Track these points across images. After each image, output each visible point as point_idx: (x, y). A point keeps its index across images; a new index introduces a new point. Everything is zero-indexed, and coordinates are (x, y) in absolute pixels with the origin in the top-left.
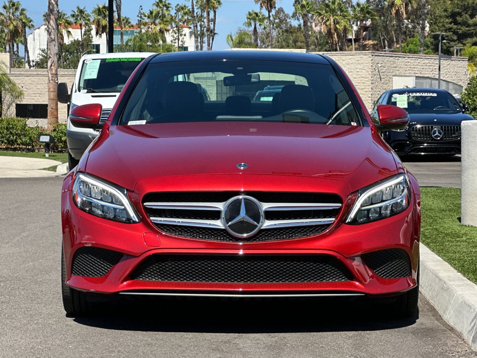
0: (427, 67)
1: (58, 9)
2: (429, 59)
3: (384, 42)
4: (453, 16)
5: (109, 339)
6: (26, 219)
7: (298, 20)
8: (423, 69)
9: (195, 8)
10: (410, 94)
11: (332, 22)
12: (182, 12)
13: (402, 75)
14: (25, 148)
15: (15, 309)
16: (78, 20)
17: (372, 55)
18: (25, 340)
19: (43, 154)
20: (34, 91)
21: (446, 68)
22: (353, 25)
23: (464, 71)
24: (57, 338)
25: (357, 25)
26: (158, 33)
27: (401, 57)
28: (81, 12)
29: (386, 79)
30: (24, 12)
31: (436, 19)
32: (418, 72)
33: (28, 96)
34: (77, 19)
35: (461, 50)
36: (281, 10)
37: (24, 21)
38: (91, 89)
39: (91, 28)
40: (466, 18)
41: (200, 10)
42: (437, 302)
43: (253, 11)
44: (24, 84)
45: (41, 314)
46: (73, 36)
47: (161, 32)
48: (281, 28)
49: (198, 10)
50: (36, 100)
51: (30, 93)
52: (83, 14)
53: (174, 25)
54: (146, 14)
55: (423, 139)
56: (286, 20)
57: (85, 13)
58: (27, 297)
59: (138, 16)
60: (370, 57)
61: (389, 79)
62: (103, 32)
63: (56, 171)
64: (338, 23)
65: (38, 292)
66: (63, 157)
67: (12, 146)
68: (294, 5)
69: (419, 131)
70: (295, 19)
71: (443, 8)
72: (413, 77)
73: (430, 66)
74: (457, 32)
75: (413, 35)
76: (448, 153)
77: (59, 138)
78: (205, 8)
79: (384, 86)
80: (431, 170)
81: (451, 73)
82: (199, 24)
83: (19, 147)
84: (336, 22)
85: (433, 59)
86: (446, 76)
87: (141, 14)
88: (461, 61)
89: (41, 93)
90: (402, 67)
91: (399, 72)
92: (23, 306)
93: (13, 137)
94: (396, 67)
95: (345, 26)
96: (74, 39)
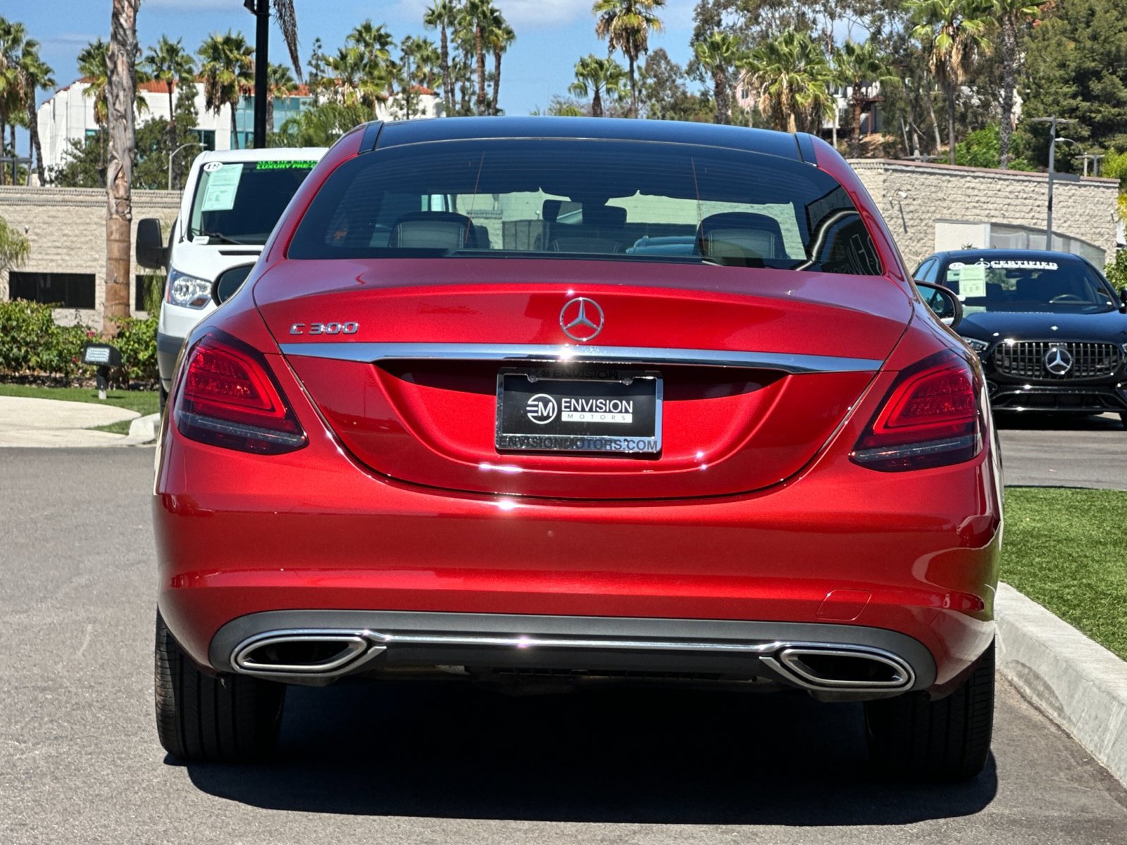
0: (1018, 202)
1: (135, 42)
2: (1024, 181)
3: (910, 139)
4: (1082, 78)
5: (330, 829)
6: (77, 544)
7: (702, 79)
8: (1009, 205)
9: (450, 46)
10: (993, 263)
11: (785, 87)
12: (418, 56)
13: (957, 220)
14: (47, 377)
15: (90, 754)
16: (164, 71)
17: (886, 170)
18: (128, 825)
19: (92, 393)
20: (54, 241)
21: (1065, 204)
22: (835, 96)
23: (1108, 214)
24: (205, 824)
25: (845, 95)
26: (360, 106)
27: (956, 176)
28: (172, 51)
29: (919, 228)
30: (34, 50)
31: (1040, 87)
32: (997, 213)
33: (40, 253)
34: (160, 69)
35: (1100, 161)
36: (661, 55)
37: (32, 70)
38: (218, 234)
39: (194, 91)
40: (1113, 84)
41: (461, 52)
42: (1117, 758)
43: (590, 56)
44: (30, 222)
45: (154, 766)
46: (151, 110)
47: (367, 102)
48: (660, 100)
49: (457, 52)
50: (60, 262)
51: (45, 245)
52: (177, 55)
53: (396, 87)
54: (331, 60)
55: (1023, 373)
56: (674, 81)
57: (180, 54)
58: (115, 726)
59: (310, 63)
60: (881, 174)
61: (925, 228)
62: (223, 102)
63: (127, 434)
64: (800, 89)
65: (139, 715)
66: (142, 401)
67: (14, 372)
68: (692, 45)
69: (1013, 354)
70: (695, 79)
71: (1056, 59)
72: (983, 225)
73: (1025, 199)
74: (1091, 118)
75: (982, 122)
76: (1084, 409)
77: (132, 353)
78: (474, 46)
79: (913, 245)
80: (1047, 449)
81: (1077, 217)
82: (458, 86)
83: (32, 376)
84: (794, 88)
85: (1034, 182)
86: (1066, 225)
87: (318, 59)
88: (1102, 189)
89: (73, 246)
90: (958, 199)
91: (950, 211)
92: (107, 747)
93: (20, 350)
94: (945, 200)
95: (816, 98)
96: (151, 116)
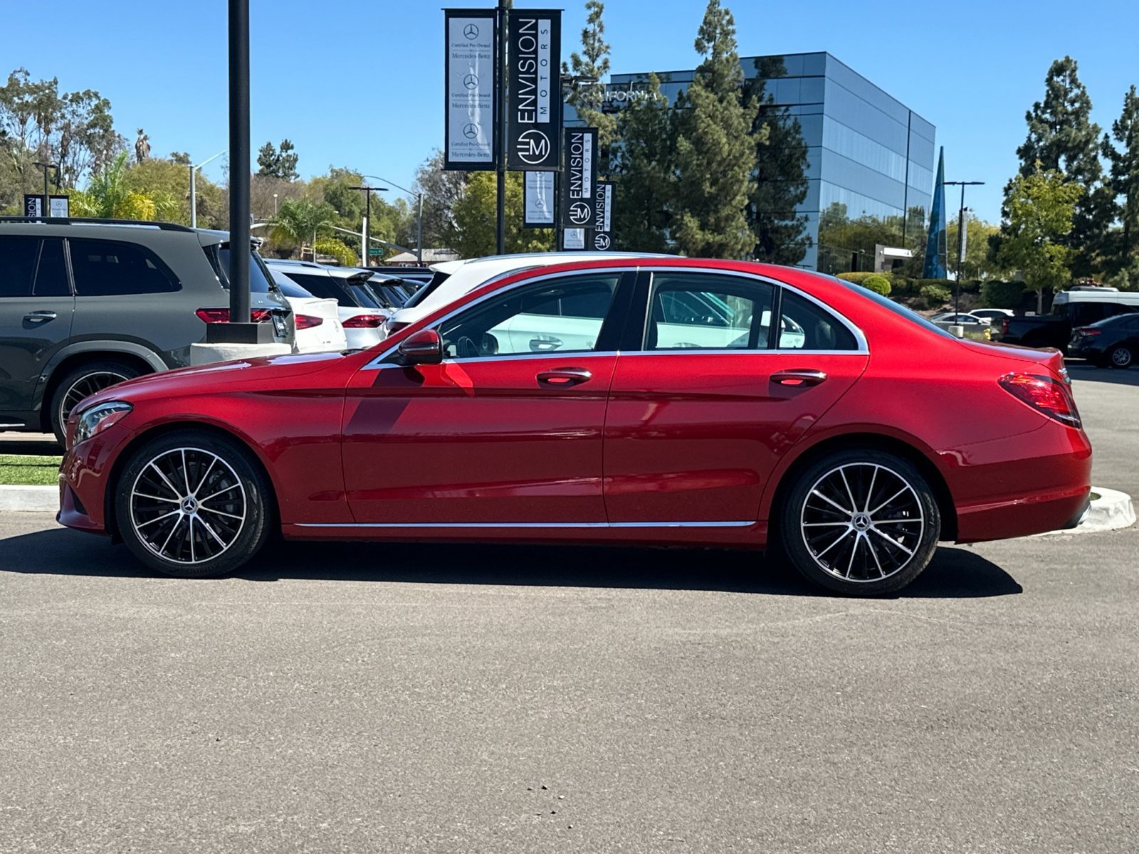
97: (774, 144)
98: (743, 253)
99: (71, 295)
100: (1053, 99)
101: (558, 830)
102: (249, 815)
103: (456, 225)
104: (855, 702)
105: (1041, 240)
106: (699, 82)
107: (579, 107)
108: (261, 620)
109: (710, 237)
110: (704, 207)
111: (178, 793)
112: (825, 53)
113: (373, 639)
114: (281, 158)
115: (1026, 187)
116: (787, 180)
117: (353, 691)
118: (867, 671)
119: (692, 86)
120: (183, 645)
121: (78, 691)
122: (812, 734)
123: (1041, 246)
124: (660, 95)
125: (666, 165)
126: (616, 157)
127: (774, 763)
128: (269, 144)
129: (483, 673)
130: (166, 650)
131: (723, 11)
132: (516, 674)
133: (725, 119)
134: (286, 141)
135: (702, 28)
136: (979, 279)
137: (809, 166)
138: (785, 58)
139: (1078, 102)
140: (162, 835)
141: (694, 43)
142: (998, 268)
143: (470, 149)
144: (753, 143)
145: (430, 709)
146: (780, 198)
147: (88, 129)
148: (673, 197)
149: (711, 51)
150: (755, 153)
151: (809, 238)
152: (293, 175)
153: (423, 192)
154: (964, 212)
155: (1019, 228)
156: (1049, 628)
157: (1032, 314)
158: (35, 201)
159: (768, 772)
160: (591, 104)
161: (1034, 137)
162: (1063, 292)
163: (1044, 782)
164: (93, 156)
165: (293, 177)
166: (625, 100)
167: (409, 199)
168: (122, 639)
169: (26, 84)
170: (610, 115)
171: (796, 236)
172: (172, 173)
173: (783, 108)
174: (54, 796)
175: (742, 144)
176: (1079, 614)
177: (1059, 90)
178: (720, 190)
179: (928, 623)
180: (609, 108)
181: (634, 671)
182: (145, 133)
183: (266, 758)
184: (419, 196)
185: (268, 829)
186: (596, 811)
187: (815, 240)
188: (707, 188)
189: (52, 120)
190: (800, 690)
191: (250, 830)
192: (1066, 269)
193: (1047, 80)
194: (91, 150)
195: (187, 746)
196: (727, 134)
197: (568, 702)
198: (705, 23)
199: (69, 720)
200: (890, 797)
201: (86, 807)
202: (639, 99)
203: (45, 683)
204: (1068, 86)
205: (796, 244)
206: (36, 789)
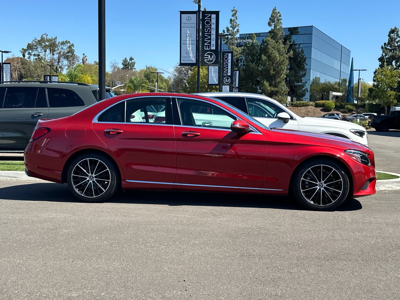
97: (295, 57)
98: (284, 94)
99: (48, 107)
100: (391, 42)
101: (186, 297)
102: (77, 290)
103: (187, 85)
104: (302, 250)
105: (387, 90)
106: (269, 36)
107: (229, 45)
108: (98, 219)
109: (273, 89)
110: (271, 79)
111: (54, 281)
112: (313, 26)
113: (135, 226)
114: (129, 63)
115: (381, 71)
116: (299, 69)
117: (125, 244)
118: (308, 239)
119: (267, 38)
120: (69, 227)
121: (29, 243)
122: (285, 262)
123: (387, 92)
124: (256, 41)
125: (258, 64)
126: (241, 62)
127: (269, 272)
128: (126, 58)
129: (171, 238)
130: (63, 229)
131: (278, 12)
132: (183, 239)
133: (278, 49)
134: (131, 57)
135: (270, 18)
136: (366, 103)
137: (307, 65)
138: (299, 28)
139: (399, 42)
140: (44, 297)
141: (268, 23)
142: (371, 99)
143: (188, 59)
144: (288, 57)
145: (150, 251)
146: (297, 75)
147: (66, 54)
148: (260, 75)
149: (273, 26)
150: (288, 61)
151: (307, 89)
152: (134, 68)
153: (176, 74)
154: (360, 80)
155: (379, 85)
156: (376, 224)
157: (383, 115)
158: (47, 77)
159: (266, 275)
160: (233, 44)
161: (384, 54)
162: (394, 107)
163: (366, 281)
164: (68, 63)
165: (134, 69)
166: (244, 43)
167: (172, 76)
168: (48, 225)
169: (47, 39)
170: (239, 48)
171: (302, 88)
172: (94, 68)
173: (298, 45)
174: (10, 281)
175: (284, 57)
176: (387, 219)
177: (393, 38)
178: (276, 73)
179: (333, 221)
180: (239, 45)
181: (225, 238)
182: (85, 55)
183: (88, 268)
184: (175, 75)
185: (82, 295)
186: (202, 290)
187: (309, 90)
188: (272, 72)
189: (55, 51)
190: (283, 245)
191: (76, 295)
192: (395, 99)
193: (388, 35)
194: (68, 61)
195: (61, 264)
196: (279, 54)
197: (199, 249)
198: (271, 16)
199: (23, 254)
200: (309, 286)
201: (20, 285)
202: (249, 42)
203: (18, 240)
204: (396, 37)
205: (302, 91)
206: (5, 279)
